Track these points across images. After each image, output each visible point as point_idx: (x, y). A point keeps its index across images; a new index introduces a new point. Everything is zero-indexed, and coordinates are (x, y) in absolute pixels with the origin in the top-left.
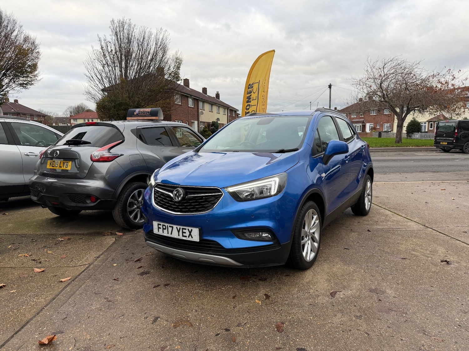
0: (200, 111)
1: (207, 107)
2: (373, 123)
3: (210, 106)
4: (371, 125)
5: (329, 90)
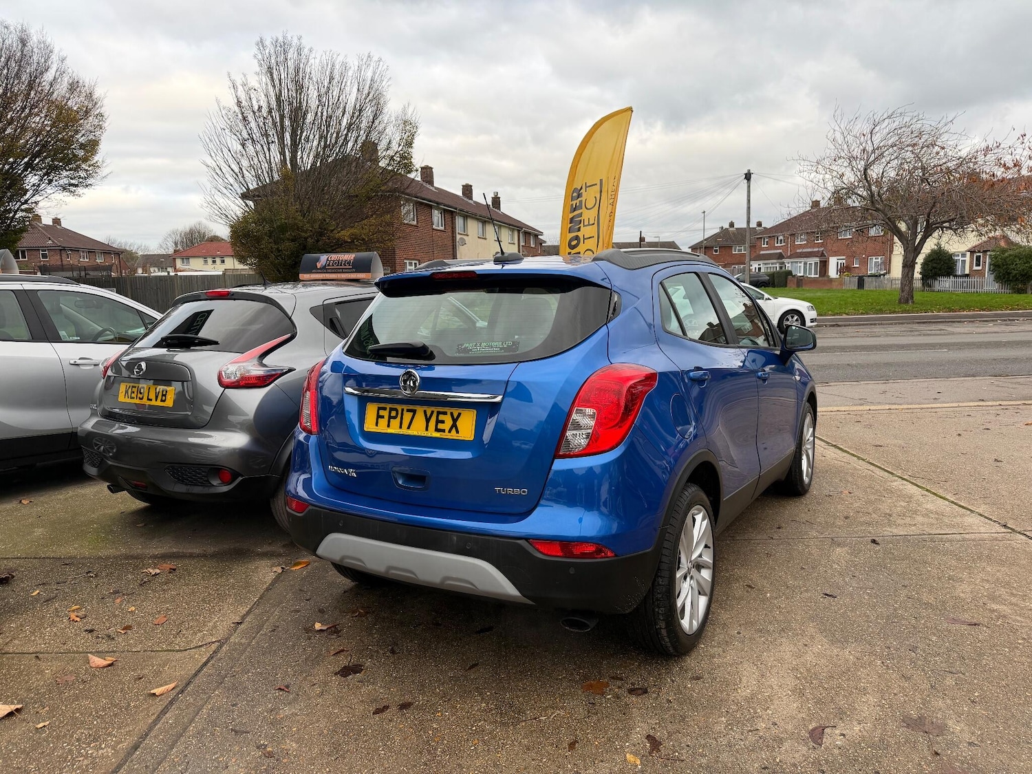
0: (458, 237)
1: (473, 227)
2: (844, 257)
3: (480, 225)
4: (840, 261)
5: (746, 184)
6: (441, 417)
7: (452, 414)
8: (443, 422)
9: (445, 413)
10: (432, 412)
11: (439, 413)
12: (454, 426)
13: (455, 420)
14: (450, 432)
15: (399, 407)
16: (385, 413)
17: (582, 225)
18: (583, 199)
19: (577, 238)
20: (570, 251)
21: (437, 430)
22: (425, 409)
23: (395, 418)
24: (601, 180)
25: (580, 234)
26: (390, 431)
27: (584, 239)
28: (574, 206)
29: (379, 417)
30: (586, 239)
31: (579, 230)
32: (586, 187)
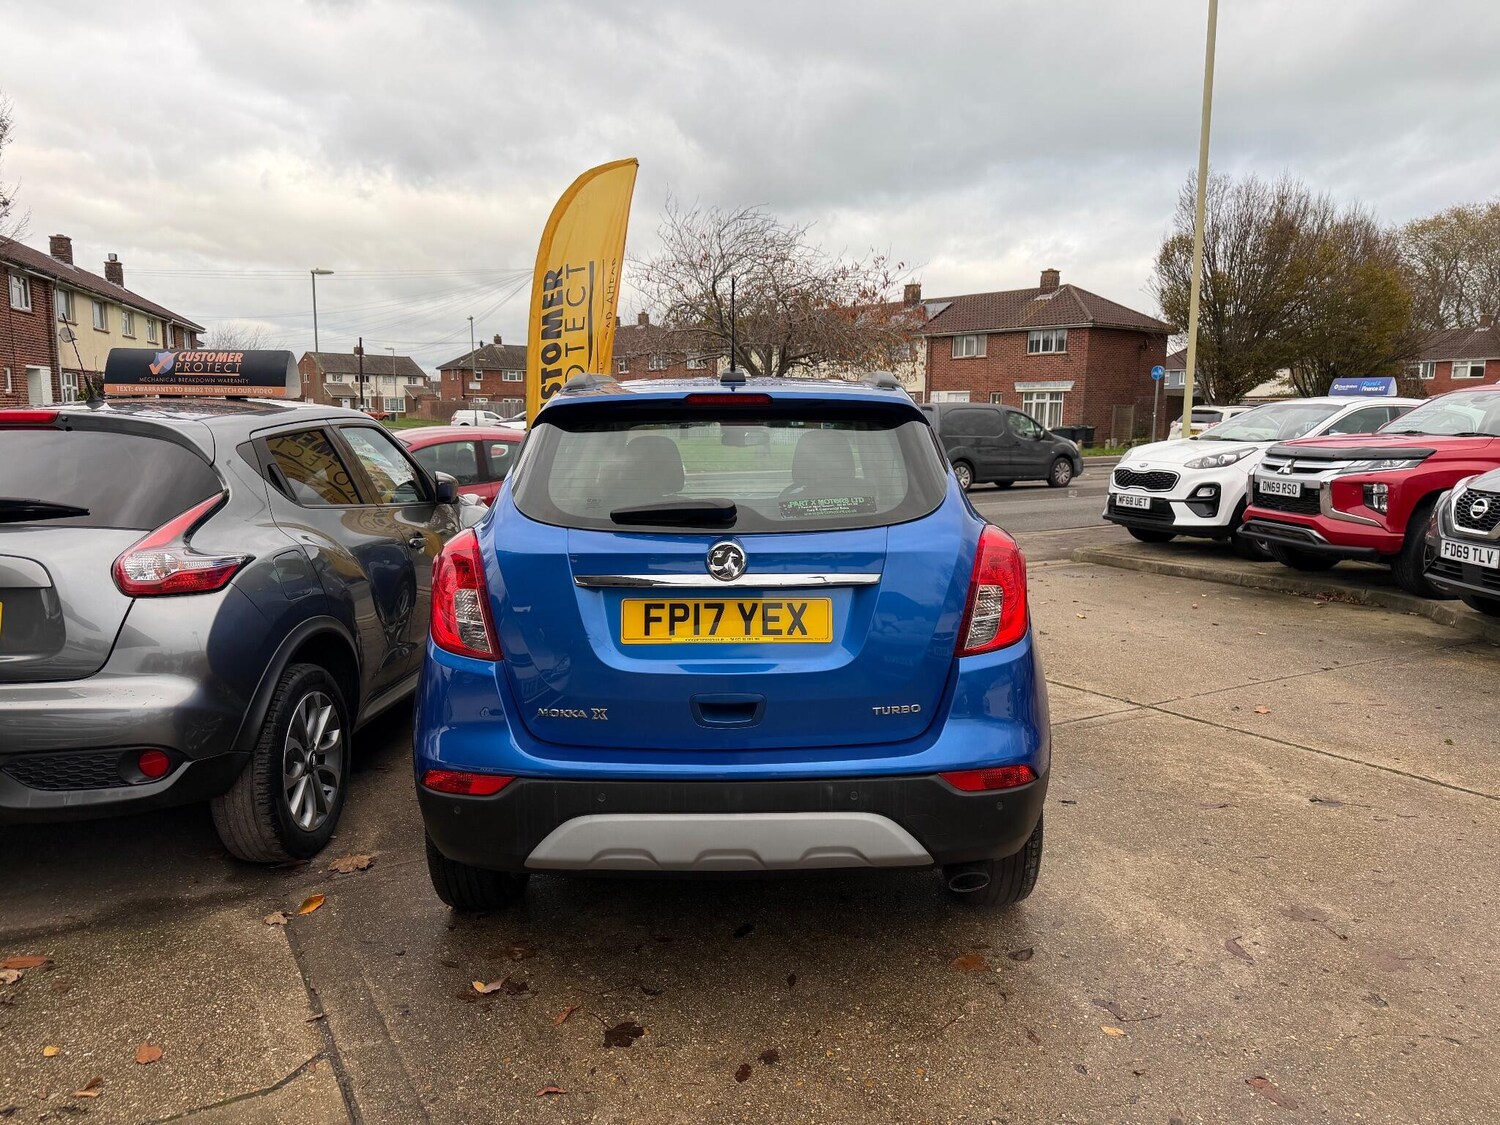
6: (771, 612)
7: (790, 606)
8: (776, 619)
9: (779, 606)
10: (755, 607)
11: (766, 607)
12: (797, 622)
13: (797, 616)
14: (790, 633)
15: (690, 603)
16: (664, 614)
17: (563, 328)
18: (564, 288)
19: (556, 347)
20: (545, 366)
21: (766, 632)
22: (740, 602)
23: (683, 619)
24: (592, 264)
25: (560, 342)
26: (675, 640)
27: (567, 350)
28: (549, 299)
29: (649, 620)
30: (572, 349)
31: (558, 335)
32: (568, 271)
